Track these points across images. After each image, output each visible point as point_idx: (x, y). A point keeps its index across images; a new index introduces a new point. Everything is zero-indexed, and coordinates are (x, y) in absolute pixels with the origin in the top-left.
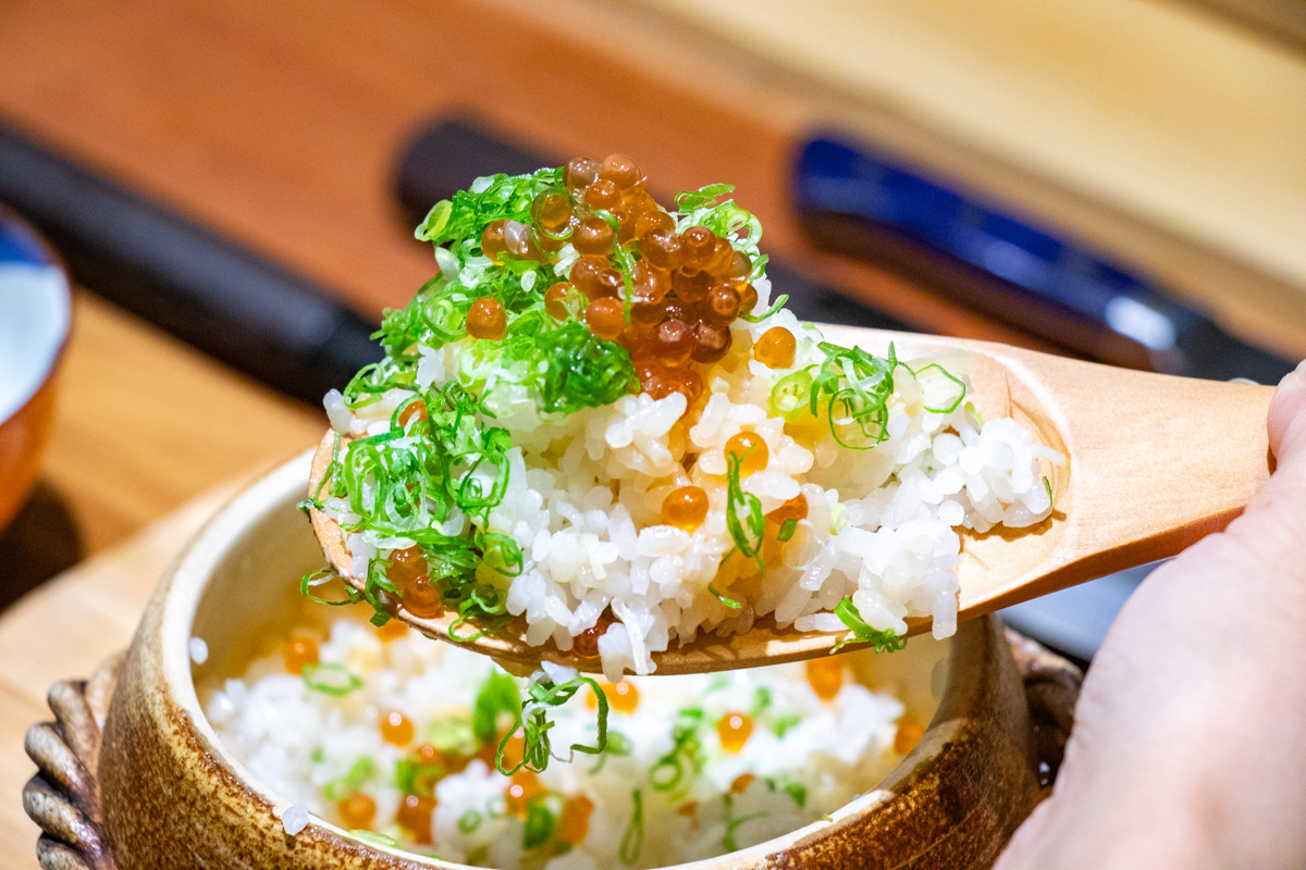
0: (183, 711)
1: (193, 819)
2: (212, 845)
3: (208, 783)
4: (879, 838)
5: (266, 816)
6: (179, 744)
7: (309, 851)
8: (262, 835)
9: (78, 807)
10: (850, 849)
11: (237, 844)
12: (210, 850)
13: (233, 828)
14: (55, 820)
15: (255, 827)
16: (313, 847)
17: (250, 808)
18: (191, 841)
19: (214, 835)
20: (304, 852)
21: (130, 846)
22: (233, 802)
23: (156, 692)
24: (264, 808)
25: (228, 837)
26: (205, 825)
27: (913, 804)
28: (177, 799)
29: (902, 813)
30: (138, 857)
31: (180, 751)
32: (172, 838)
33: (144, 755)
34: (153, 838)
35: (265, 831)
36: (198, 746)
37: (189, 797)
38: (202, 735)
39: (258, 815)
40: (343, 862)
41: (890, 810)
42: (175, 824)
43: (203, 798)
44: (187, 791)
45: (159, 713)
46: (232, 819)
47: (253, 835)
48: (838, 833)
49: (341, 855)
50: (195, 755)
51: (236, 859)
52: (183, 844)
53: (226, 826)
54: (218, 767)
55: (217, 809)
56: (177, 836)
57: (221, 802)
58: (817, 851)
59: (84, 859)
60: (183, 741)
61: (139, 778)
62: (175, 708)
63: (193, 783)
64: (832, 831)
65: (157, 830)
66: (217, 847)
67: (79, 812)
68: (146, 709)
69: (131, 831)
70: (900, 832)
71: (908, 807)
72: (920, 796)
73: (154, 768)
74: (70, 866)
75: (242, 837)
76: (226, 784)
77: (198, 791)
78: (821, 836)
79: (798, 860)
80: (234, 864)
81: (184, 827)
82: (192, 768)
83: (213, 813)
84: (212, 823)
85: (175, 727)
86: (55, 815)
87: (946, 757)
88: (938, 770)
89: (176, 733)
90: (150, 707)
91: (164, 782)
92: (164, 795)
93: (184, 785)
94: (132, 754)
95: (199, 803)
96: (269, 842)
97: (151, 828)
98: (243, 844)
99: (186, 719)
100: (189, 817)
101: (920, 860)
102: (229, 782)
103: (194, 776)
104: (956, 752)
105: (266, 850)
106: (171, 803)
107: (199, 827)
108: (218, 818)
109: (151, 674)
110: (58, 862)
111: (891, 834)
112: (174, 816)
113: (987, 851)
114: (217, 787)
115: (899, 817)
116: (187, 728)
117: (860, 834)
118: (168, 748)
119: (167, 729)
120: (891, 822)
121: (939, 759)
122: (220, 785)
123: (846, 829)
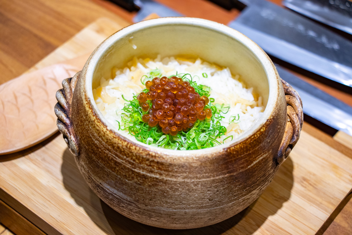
0: (89, 98)
1: (89, 126)
2: (93, 133)
3: (93, 118)
4: (250, 144)
5: (106, 129)
6: (87, 107)
7: (115, 139)
8: (104, 133)
9: (66, 114)
10: (242, 147)
11: (99, 134)
12: (93, 134)
13: (98, 130)
14: (60, 117)
15: (103, 131)
16: (116, 138)
17: (102, 126)
18: (89, 130)
19: (94, 131)
20: (113, 139)
21: (76, 126)
22: (98, 124)
23: (83, 92)
24: (105, 127)
25: (97, 132)
26: (92, 128)
27: (258, 135)
28: (86, 120)
29: (256, 137)
30: (78, 130)
31: (87, 109)
32: (85, 128)
33: (80, 106)
34: (81, 127)
35: (105, 132)
36: (92, 108)
37: (89, 120)
38: (93, 105)
39: (104, 128)
40: (122, 143)
41: (253, 137)
42: (86, 125)
43: (92, 121)
44: (88, 119)
45: (83, 97)
46: (98, 128)
47: (102, 133)
48: (240, 143)
49: (122, 141)
50: (90, 110)
51: (99, 137)
52: (87, 130)
53: (96, 129)
54: (96, 115)
55: (95, 125)
56: (86, 128)
57: (95, 123)
58: (235, 147)
59: (66, 127)
60: (88, 106)
61: (79, 112)
62: (87, 97)
63: (90, 117)
64: (239, 143)
65: (82, 125)
66: (94, 133)
67: (66, 115)
68: (81, 95)
69: (76, 123)
70: (255, 142)
71: (257, 136)
72: (260, 133)
73: (82, 111)
74: (63, 129)
75: (100, 132)
76: (97, 119)
77: (91, 119)
78: (236, 144)
79: (230, 150)
80: (98, 138)
81: (87, 127)
82: (90, 114)
83: (94, 125)
84: (94, 128)
85: (87, 102)
86: (60, 115)
87: (267, 123)
88: (265, 126)
89: (87, 104)
90: (82, 95)
91: (84, 115)
92: (83, 118)
93: (88, 117)
94: (77, 105)
95: (91, 122)
96: (106, 135)
97: (80, 124)
98: (100, 134)
99: (89, 100)
100: (89, 125)
101: (259, 148)
102: (98, 119)
103: (90, 115)
104: (270, 121)
105: (105, 137)
106: (85, 120)
107: (91, 128)
108: (95, 127)
109: (82, 87)
110: (60, 127)
111: (253, 143)
112: (85, 123)
113: (274, 143)
114: (95, 119)
115: (255, 139)
116: (89, 103)
117: (245, 143)
118: (85, 107)
119: (85, 102)
120: (253, 140)
121: (265, 124)
122: (96, 119)
123: (242, 142)
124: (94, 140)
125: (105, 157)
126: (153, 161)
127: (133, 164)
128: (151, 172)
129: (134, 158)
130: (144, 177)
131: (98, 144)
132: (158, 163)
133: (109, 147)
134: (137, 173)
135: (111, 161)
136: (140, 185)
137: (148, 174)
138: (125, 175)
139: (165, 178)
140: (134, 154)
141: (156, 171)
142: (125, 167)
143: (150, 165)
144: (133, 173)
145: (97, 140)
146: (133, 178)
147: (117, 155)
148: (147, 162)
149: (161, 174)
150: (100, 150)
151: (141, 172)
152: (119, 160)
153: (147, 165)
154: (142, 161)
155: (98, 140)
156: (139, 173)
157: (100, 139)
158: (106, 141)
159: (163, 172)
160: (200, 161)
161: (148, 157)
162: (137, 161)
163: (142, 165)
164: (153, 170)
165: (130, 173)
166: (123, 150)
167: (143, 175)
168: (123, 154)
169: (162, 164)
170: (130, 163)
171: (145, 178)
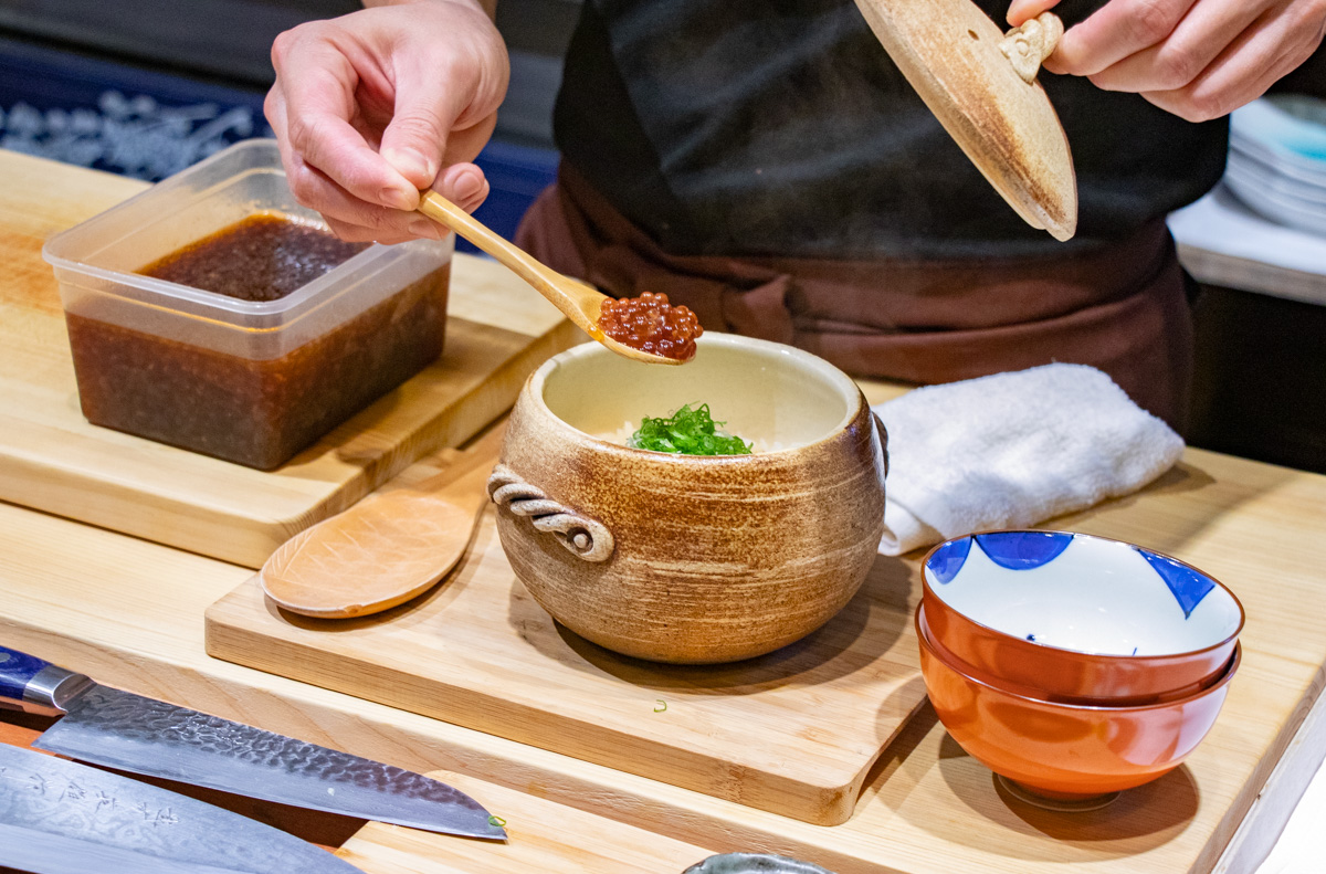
12: (646, 482)
124: (653, 491)
125: (686, 506)
126: (770, 471)
127: (740, 491)
128: (772, 491)
129: (739, 479)
130: (764, 506)
131: (664, 493)
132: (777, 471)
133: (690, 483)
134: (750, 504)
135: (699, 508)
136: (757, 526)
137: (769, 499)
138: (732, 520)
139: (794, 496)
140: (738, 472)
141: (779, 487)
142: (727, 504)
143: (768, 481)
144: (743, 508)
145: (658, 486)
146: (745, 518)
147: (708, 490)
148: (762, 477)
149: (786, 491)
150: (672, 500)
151: (757, 499)
152: (714, 497)
153: (762, 482)
154: (754, 478)
155: (661, 486)
156: (752, 504)
157: (668, 480)
158: (679, 477)
159: (788, 485)
160: (830, 451)
161: (760, 467)
162: (746, 482)
163: (755, 486)
164: (773, 486)
165: (739, 510)
166: (716, 475)
167: (761, 503)
168: (719, 482)
169: (784, 471)
170: (734, 491)
171: (765, 508)
